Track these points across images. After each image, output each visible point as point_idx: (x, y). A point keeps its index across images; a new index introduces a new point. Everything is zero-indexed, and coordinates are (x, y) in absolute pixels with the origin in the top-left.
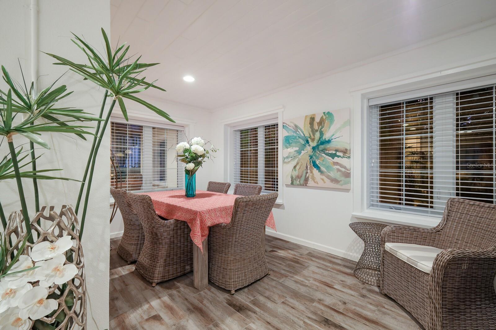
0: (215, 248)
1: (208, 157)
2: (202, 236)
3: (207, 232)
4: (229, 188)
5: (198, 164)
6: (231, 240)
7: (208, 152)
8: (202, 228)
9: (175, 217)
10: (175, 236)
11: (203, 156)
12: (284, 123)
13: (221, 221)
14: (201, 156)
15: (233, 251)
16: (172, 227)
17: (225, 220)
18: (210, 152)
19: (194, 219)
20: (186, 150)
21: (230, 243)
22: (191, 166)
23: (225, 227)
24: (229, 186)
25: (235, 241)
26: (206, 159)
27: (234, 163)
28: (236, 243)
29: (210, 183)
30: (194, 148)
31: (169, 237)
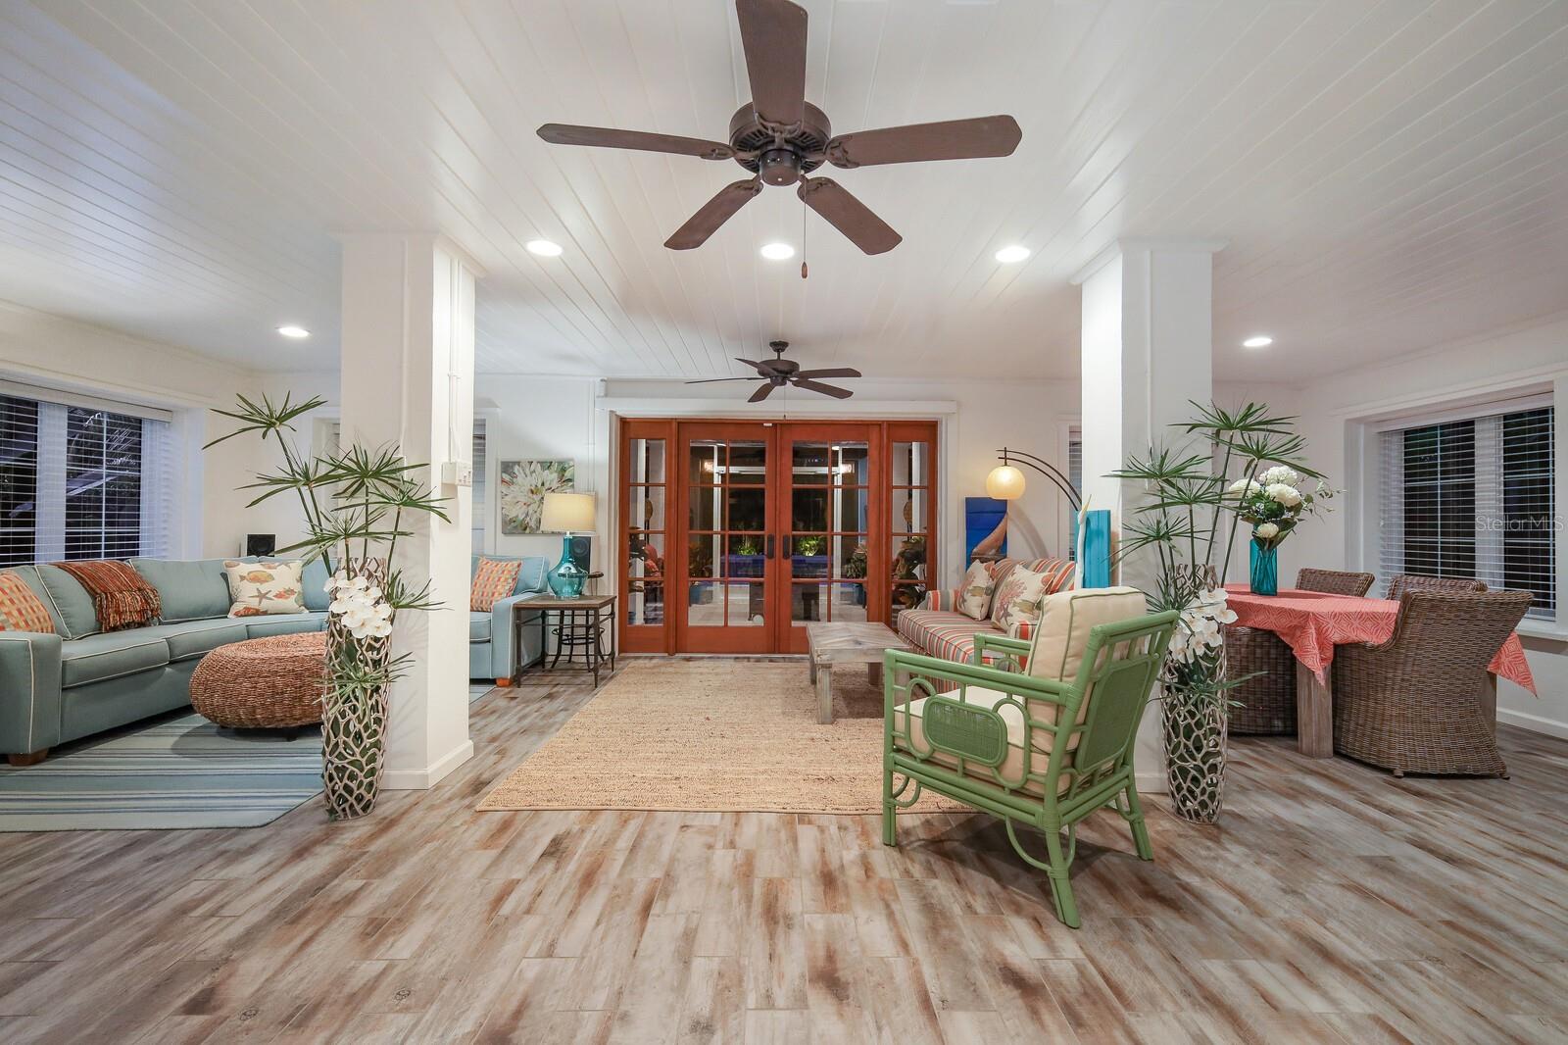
0: (1348, 689)
1: (1311, 510)
2: (1322, 660)
3: (1330, 654)
4: (1369, 586)
5: (1286, 525)
6: (1390, 675)
7: (1309, 499)
8: (1321, 647)
9: (1250, 624)
10: (1251, 657)
11: (1296, 508)
13: (1363, 637)
14: (1290, 509)
15: (1396, 699)
16: (1245, 639)
17: (1377, 637)
18: (1316, 498)
19: (1303, 628)
20: (1259, 496)
21: (1389, 682)
22: (1269, 529)
23: (1374, 649)
24: (1370, 580)
25: (1403, 680)
26: (1303, 514)
27: (1382, 524)
28: (1405, 684)
29: (1305, 574)
30: (1273, 490)
31: (1238, 656)
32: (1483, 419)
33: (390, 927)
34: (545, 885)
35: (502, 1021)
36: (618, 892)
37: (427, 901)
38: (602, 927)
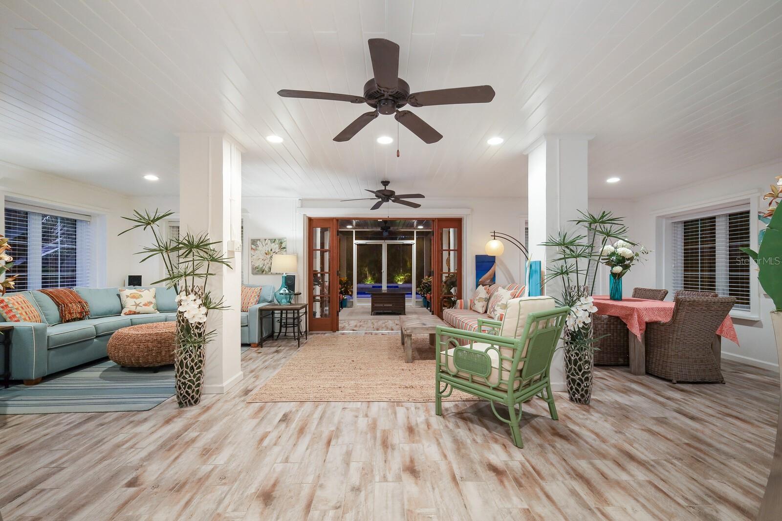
0: (652, 343)
1: (638, 260)
2: (640, 330)
3: (644, 327)
4: (665, 295)
5: (626, 267)
6: (671, 337)
7: (637, 255)
8: (640, 324)
9: (607, 314)
10: (608, 329)
11: (631, 259)
12: (759, 212)
13: (659, 319)
14: (628, 259)
15: (673, 347)
16: (606, 321)
17: (665, 319)
18: (640, 254)
19: (631, 315)
20: (613, 254)
21: (671, 340)
22: (618, 269)
23: (664, 324)
24: (666, 293)
25: (677, 339)
26: (634, 262)
27: (673, 266)
28: (678, 341)
29: (636, 290)
30: (620, 251)
31: (603, 329)
32: (719, 216)
33: (213, 451)
34: (282, 434)
35: (268, 488)
36: (316, 436)
37: (229, 441)
38: (309, 451)
